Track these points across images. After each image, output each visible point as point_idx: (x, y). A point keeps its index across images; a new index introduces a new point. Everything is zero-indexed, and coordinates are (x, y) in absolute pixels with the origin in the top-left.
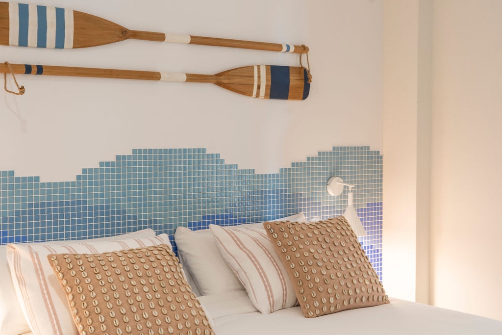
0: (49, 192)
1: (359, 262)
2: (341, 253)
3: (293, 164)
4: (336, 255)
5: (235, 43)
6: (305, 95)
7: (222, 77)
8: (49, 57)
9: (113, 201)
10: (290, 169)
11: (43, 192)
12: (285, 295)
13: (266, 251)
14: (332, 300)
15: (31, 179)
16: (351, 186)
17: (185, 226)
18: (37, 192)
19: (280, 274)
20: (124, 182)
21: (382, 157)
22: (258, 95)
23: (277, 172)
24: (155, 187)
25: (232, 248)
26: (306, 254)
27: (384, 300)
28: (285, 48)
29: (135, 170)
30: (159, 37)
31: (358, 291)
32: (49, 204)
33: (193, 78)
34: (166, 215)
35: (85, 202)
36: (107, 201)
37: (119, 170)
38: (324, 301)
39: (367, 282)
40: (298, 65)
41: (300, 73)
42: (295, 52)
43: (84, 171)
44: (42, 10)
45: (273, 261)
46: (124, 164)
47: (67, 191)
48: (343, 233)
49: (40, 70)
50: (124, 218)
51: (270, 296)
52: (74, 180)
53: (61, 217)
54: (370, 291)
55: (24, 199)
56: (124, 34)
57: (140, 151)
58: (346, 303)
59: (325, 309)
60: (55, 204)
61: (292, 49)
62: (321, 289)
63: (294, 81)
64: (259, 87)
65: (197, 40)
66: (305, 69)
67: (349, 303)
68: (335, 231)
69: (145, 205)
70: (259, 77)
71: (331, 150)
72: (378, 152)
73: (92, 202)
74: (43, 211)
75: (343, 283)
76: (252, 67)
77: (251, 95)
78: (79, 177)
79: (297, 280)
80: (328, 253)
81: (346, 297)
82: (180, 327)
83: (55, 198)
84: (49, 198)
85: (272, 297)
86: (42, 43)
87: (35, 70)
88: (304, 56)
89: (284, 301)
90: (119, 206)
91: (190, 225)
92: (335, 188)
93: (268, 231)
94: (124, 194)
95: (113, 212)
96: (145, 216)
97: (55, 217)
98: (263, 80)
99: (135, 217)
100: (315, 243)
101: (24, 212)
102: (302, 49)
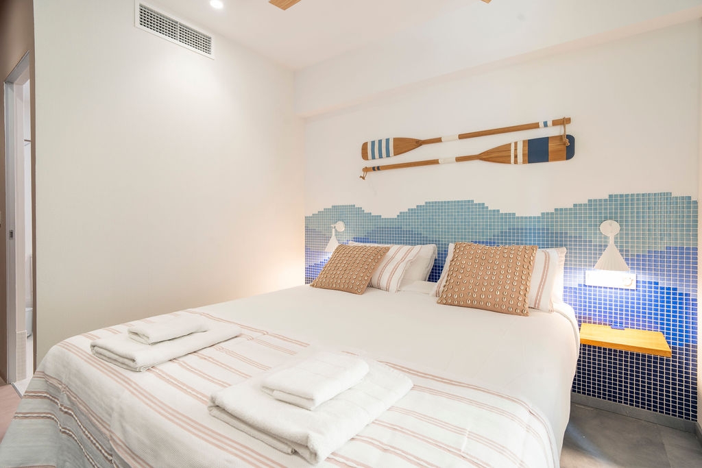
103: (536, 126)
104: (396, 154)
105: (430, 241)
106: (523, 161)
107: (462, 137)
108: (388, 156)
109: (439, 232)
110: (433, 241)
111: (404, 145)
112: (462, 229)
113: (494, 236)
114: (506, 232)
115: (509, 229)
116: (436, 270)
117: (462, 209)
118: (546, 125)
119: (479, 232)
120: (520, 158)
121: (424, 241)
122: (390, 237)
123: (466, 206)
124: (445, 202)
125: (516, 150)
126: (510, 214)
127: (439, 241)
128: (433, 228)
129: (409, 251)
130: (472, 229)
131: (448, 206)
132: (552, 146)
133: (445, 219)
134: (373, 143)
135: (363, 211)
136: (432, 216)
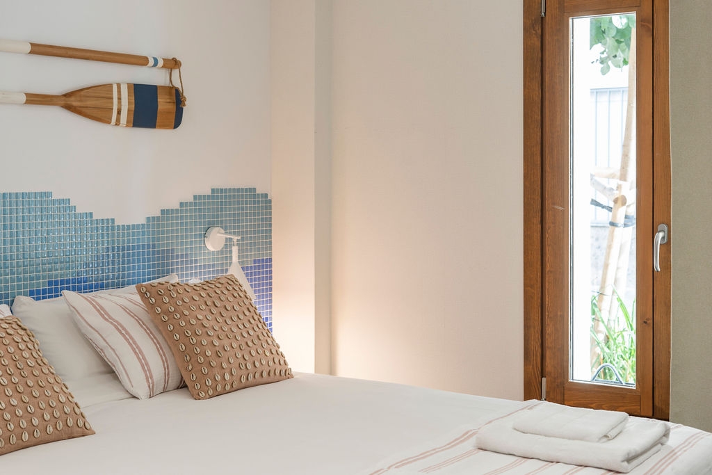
1: (256, 328)
2: (235, 319)
3: (163, 211)
4: (229, 322)
5: (88, 55)
6: (177, 123)
7: (73, 99)
10: (158, 218)
12: (167, 375)
13: (139, 320)
14: (227, 377)
16: (235, 238)
17: (25, 294)
19: (159, 349)
21: (270, 201)
22: (118, 123)
23: (143, 221)
25: (95, 320)
26: (194, 322)
27: (286, 375)
28: (151, 62)
31: (257, 364)
33: (35, 99)
38: (218, 378)
39: (268, 353)
40: (167, 83)
41: (170, 94)
42: (164, 67)
45: (150, 333)
48: (236, 295)
51: (149, 377)
54: (271, 363)
58: (243, 380)
59: (219, 388)
61: (161, 63)
62: (214, 364)
63: (164, 104)
64: (119, 112)
65: (39, 50)
66: (177, 90)
67: (247, 379)
68: (226, 292)
70: (119, 99)
71: (210, 193)
72: (266, 195)
75: (239, 356)
76: (111, 85)
77: (109, 123)
79: (184, 354)
80: (220, 319)
81: (244, 372)
82: (47, 417)
85: (151, 377)
88: (175, 73)
89: (166, 382)
91: (31, 294)
92: (215, 241)
93: (143, 295)
98: (125, 103)
100: (204, 307)
102: (173, 64)
106: (128, 121)
117: (30, 210)
118: (156, 64)
120: (124, 115)
126: (107, 220)
132: (161, 103)
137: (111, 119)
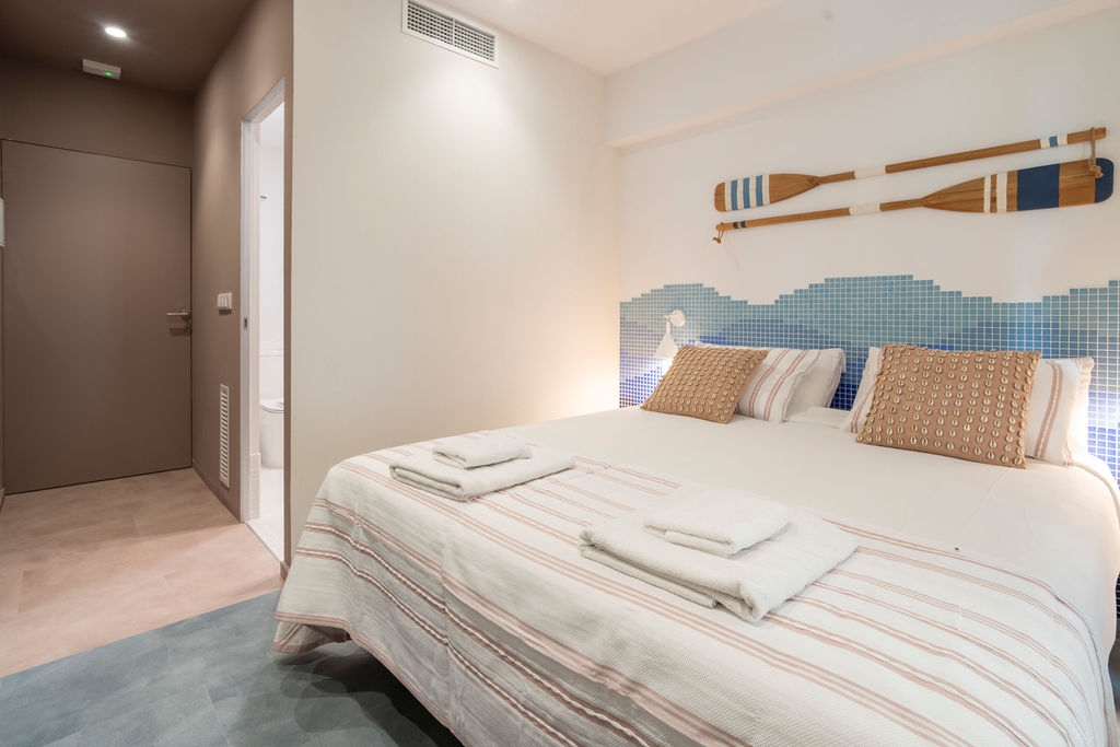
0: (754, 312)
3: (1073, 291)
6: (1107, 194)
8: (755, 213)
9: (806, 322)
10: (1064, 297)
11: (750, 312)
15: (741, 302)
18: (745, 312)
20: (816, 307)
22: (993, 209)
24: (849, 312)
28: (1045, 143)
29: (827, 296)
30: (850, 176)
32: (754, 321)
33: (888, 206)
34: (860, 339)
35: (782, 321)
36: (801, 321)
37: (811, 296)
41: (1084, 168)
43: (781, 297)
44: (746, 181)
46: (816, 291)
47: (768, 312)
49: (743, 224)
50: (816, 337)
52: (773, 303)
53: (763, 331)
55: (737, 316)
56: (813, 182)
57: (832, 280)
60: (758, 321)
61: (1062, 140)
63: (1070, 180)
64: (994, 200)
69: (837, 328)
73: (788, 321)
74: (750, 326)
76: (982, 180)
77: (982, 211)
78: (776, 302)
83: (759, 316)
84: (754, 316)
86: (747, 206)
87: (739, 225)
90: (811, 327)
94: (816, 317)
95: (806, 331)
96: (837, 338)
97: (759, 331)
98: (1003, 190)
99: (827, 337)
101: (737, 325)
102: (1088, 135)
103: (1034, 145)
104: (773, 200)
105: (832, 343)
106: (1008, 207)
107: (891, 169)
108: (760, 203)
109: (849, 328)
110: (837, 343)
111: (788, 185)
112: (890, 323)
113: (951, 336)
114: (973, 330)
115: (980, 324)
116: (843, 391)
117: (891, 289)
118: (1053, 142)
119: (923, 329)
120: (1002, 202)
121: (823, 343)
122: (763, 335)
123: (900, 285)
124: (860, 279)
125: (994, 188)
126: (981, 299)
127: (849, 343)
128: (838, 322)
129: (800, 358)
130: (910, 323)
131: (866, 285)
132: (1064, 180)
133: (860, 306)
134: (734, 184)
135: (717, 293)
136: (838, 301)
137: (983, 208)
